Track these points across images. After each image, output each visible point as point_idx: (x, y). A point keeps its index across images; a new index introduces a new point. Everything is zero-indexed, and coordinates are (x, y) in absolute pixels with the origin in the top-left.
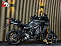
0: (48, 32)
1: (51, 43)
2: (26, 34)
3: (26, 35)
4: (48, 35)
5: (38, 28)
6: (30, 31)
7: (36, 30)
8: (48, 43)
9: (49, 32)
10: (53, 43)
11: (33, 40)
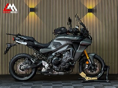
0: (88, 58)
1: (95, 78)
2: (43, 62)
3: (43, 64)
4: (89, 65)
5: (66, 51)
6: (51, 57)
7: (63, 55)
8: (87, 79)
9: (90, 59)
10: (98, 79)
11: (57, 73)
